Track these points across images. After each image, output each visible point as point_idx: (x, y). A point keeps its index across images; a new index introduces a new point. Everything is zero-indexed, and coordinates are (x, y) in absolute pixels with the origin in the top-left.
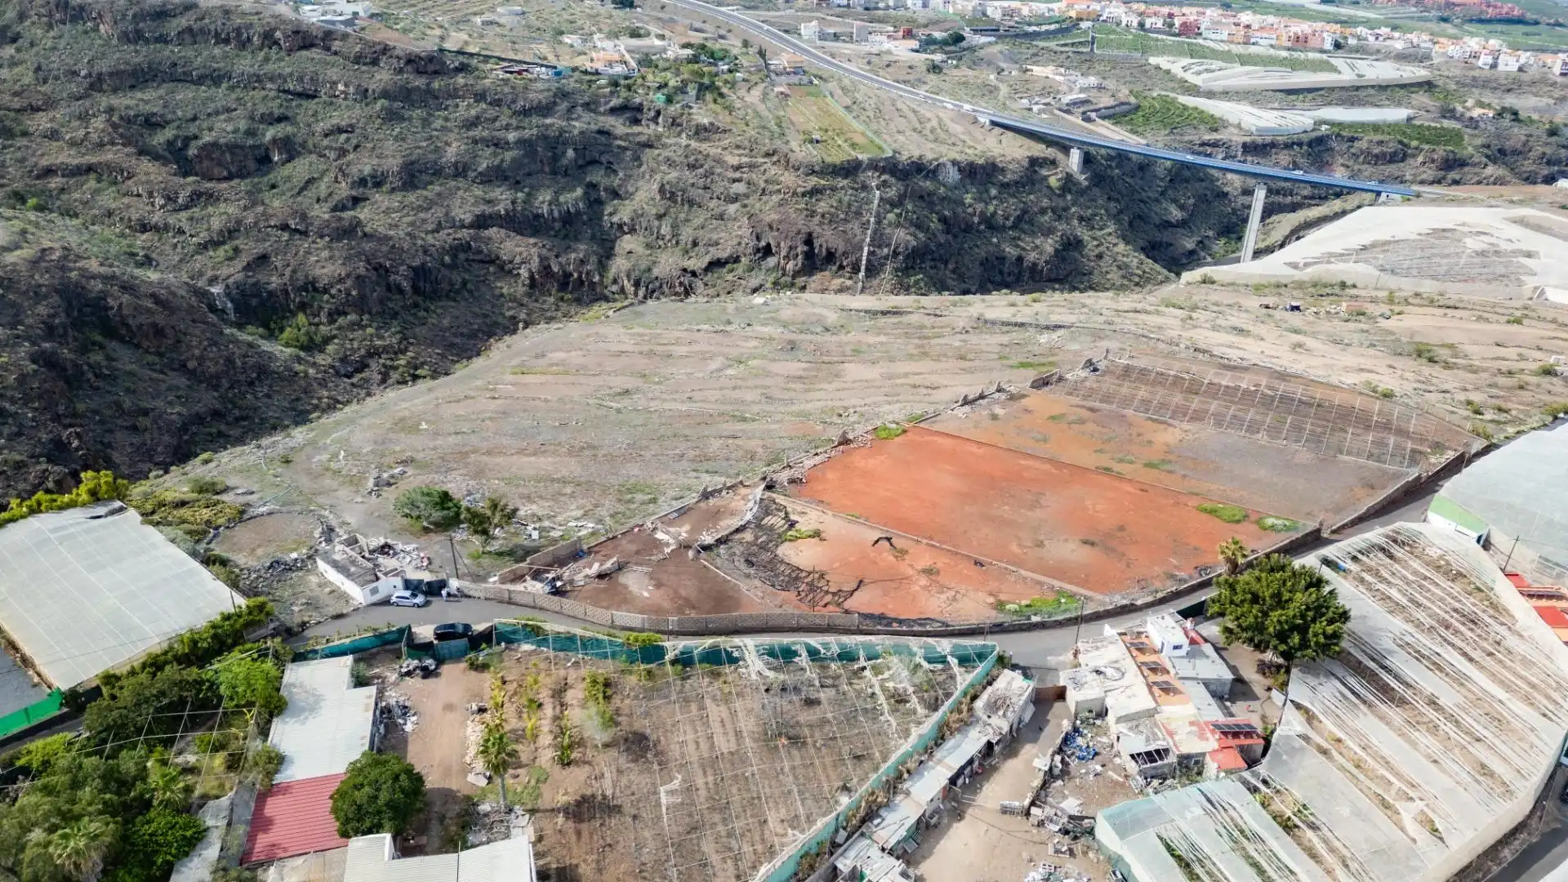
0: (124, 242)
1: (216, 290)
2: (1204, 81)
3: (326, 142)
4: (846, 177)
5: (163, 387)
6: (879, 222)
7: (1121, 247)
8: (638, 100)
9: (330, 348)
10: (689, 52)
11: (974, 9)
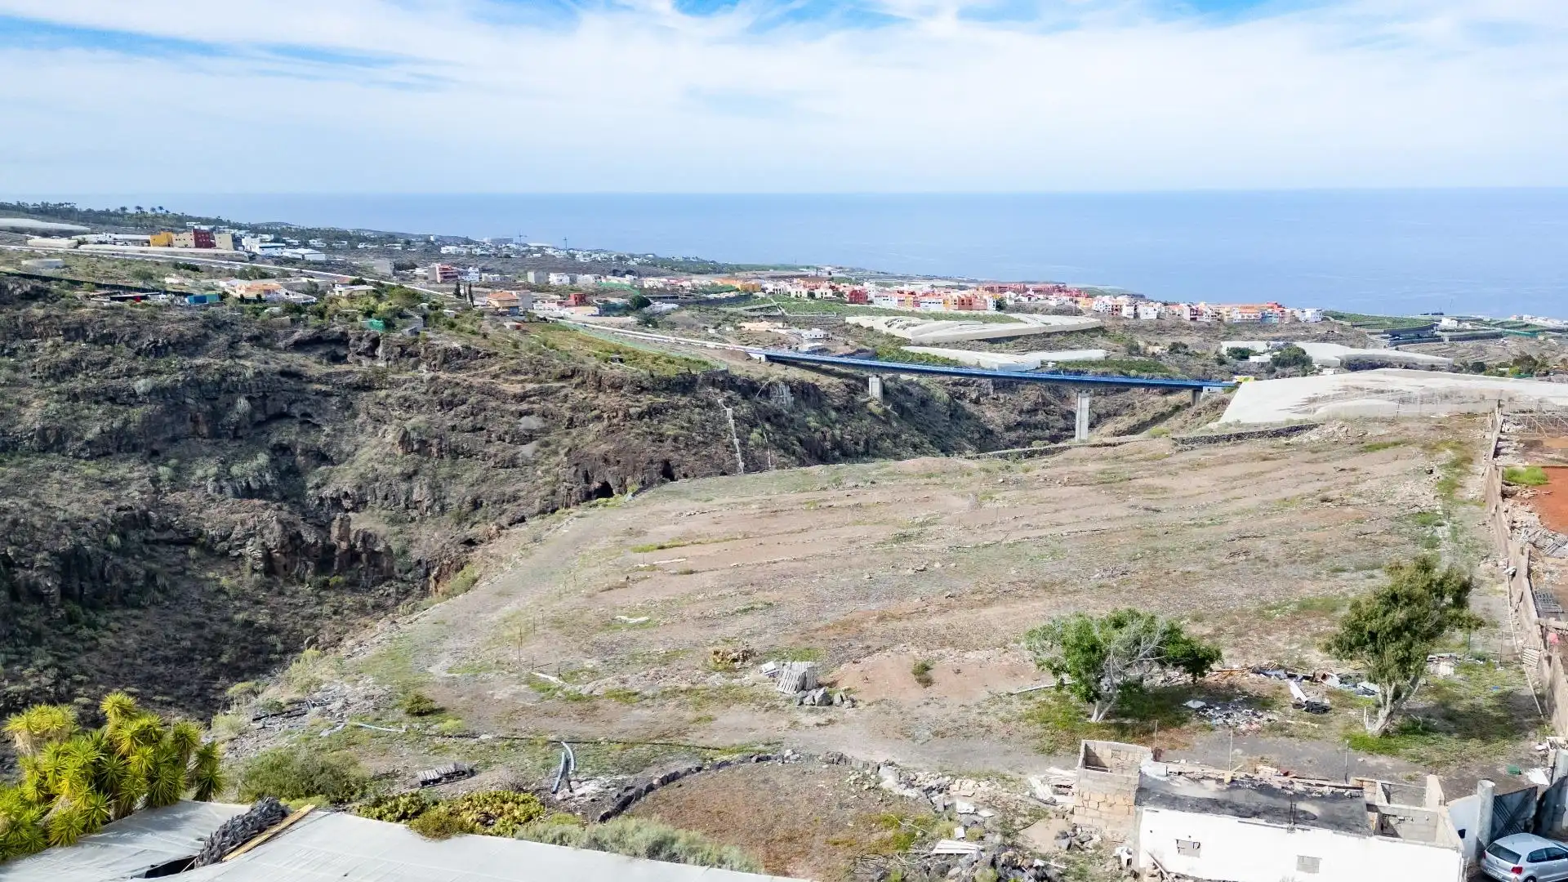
2: (912, 334)
4: (684, 394)
6: (743, 444)
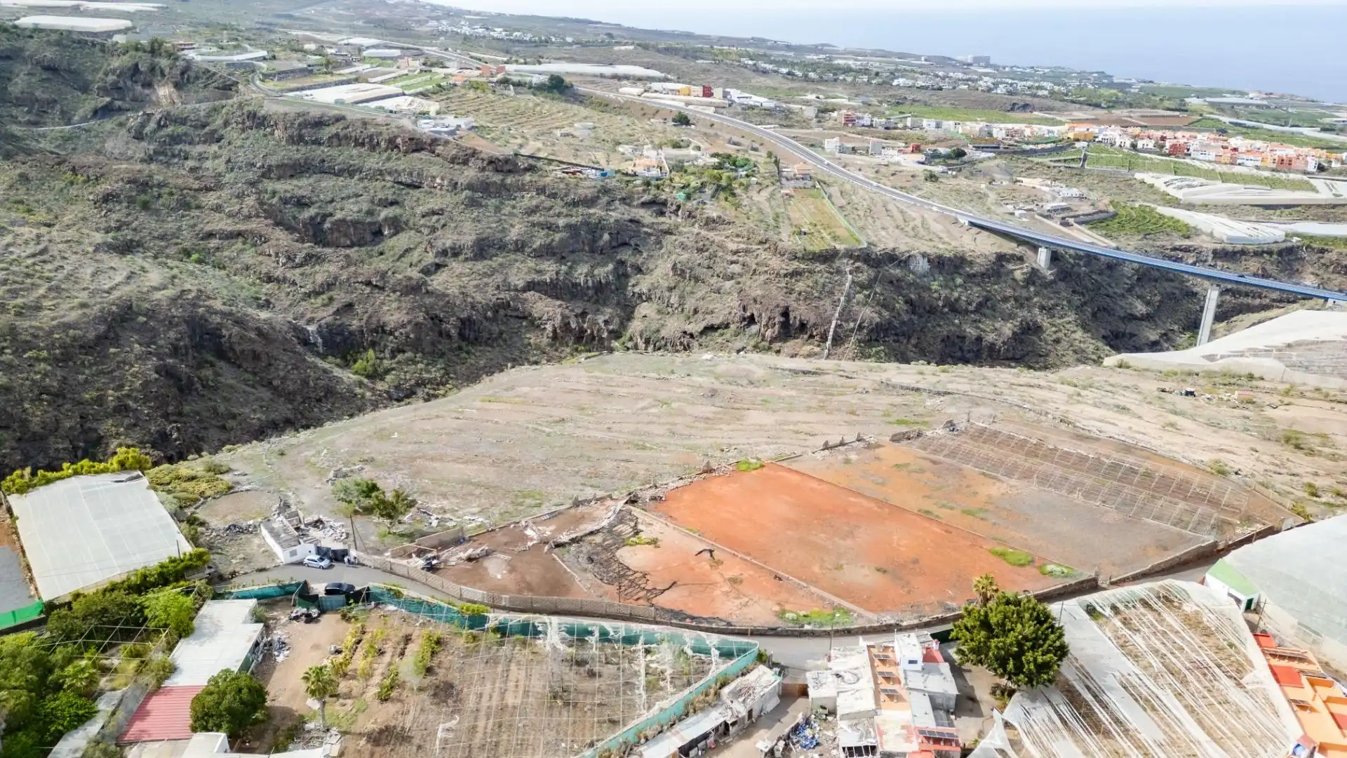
0: (254, 289)
1: (311, 328)
2: (1184, 195)
3: (422, 222)
4: (823, 263)
5: (252, 398)
6: (849, 300)
7: (1079, 334)
8: (663, 197)
9: (389, 378)
10: (716, 160)
11: (981, 130)
